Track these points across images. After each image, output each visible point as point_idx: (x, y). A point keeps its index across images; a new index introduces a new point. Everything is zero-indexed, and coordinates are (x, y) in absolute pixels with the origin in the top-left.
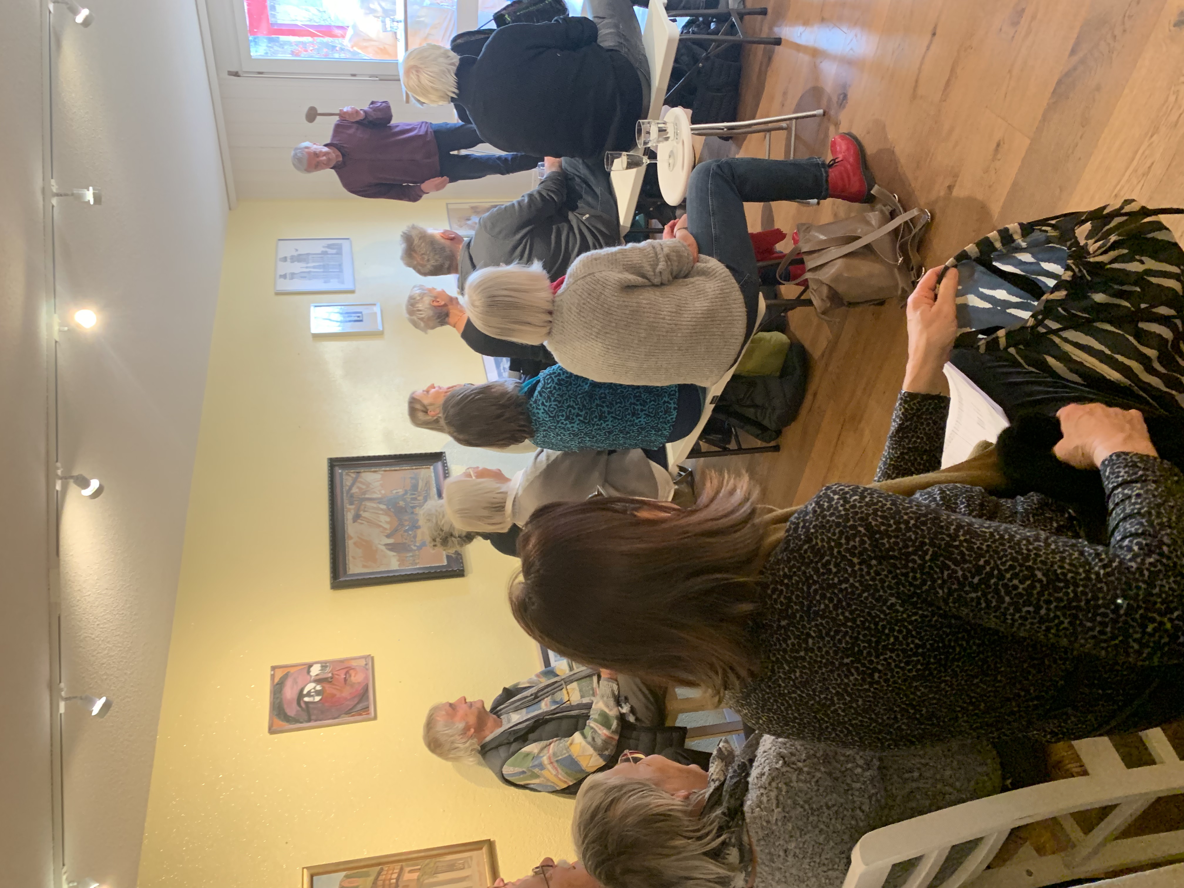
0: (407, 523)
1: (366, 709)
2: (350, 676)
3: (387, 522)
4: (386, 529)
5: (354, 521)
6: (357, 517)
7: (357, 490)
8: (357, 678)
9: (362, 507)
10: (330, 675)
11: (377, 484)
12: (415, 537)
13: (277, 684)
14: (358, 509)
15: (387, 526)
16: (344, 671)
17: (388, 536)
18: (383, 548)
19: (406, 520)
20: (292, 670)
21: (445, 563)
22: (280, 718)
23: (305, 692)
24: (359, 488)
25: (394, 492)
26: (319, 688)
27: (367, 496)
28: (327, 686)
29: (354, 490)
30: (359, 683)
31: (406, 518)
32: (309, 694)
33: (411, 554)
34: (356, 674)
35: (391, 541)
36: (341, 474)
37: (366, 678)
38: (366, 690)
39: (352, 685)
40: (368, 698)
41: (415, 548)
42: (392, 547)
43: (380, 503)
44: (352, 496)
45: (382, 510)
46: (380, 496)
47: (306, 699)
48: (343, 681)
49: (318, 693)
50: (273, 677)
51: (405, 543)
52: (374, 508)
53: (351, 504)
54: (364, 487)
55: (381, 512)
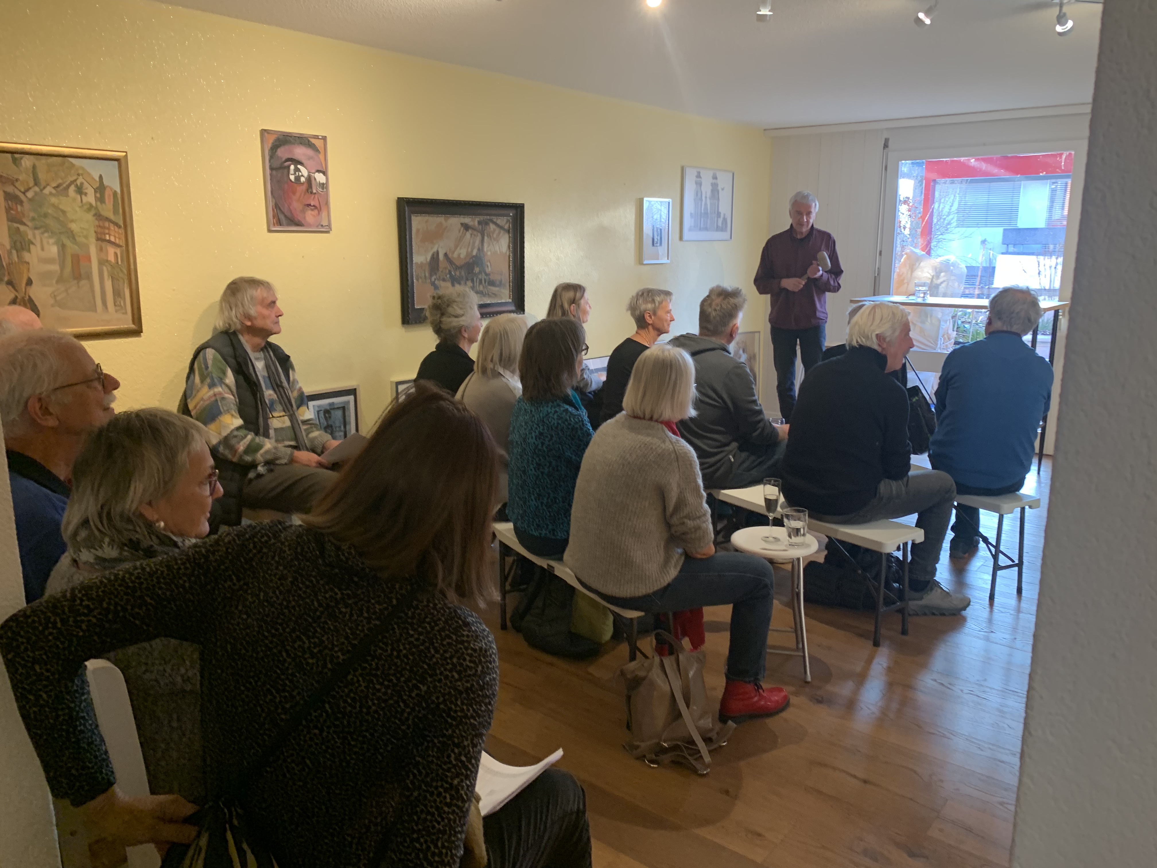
0: (458, 273)
1: (280, 224)
2: (312, 210)
3: (459, 255)
4: (454, 252)
5: (462, 224)
6: (466, 227)
7: (492, 229)
8: (310, 216)
9: (475, 233)
10: (314, 191)
11: (497, 248)
12: (444, 280)
13: (309, 141)
14: (473, 229)
15: (455, 255)
16: (317, 205)
17: (446, 255)
18: (435, 250)
19: (460, 273)
20: (321, 156)
21: (416, 307)
22: (275, 141)
23: (299, 166)
24: (494, 230)
25: (489, 264)
26: (303, 179)
27: (486, 238)
28: (304, 188)
29: (492, 226)
30: (305, 218)
31: (463, 273)
32: (297, 170)
33: (427, 275)
34: (314, 216)
35: (441, 256)
36: (509, 215)
37: (310, 225)
38: (299, 224)
39: (303, 211)
40: (288, 225)
41: (433, 279)
42: (435, 257)
43: (479, 249)
44: (487, 224)
45: (472, 251)
46: (485, 250)
47: (292, 167)
48: (308, 203)
49: (298, 178)
50: (316, 137)
51: (438, 270)
52: (474, 243)
53: (480, 223)
54: (495, 236)
55: (470, 250)
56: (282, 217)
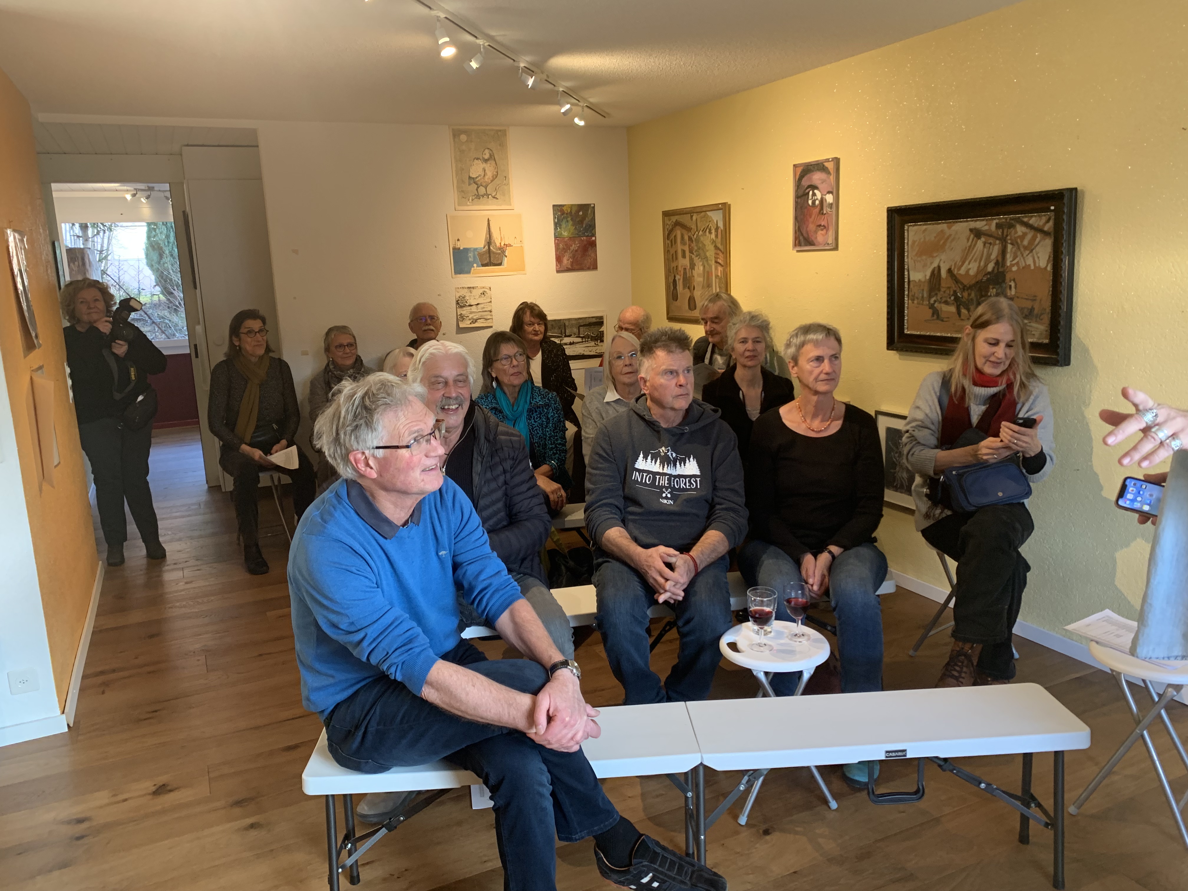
0: (966, 294)
1: (800, 245)
2: (822, 230)
3: (968, 271)
4: (959, 269)
5: (971, 230)
6: (977, 234)
7: (1020, 233)
8: (820, 237)
9: (991, 240)
10: (825, 212)
12: (946, 303)
13: (824, 165)
14: (989, 235)
15: (962, 271)
16: (826, 225)
17: (950, 271)
18: (935, 265)
19: (969, 295)
20: (832, 178)
21: (906, 332)
22: (801, 172)
23: (816, 191)
24: (1025, 235)
25: (1013, 284)
26: (817, 202)
27: (1009, 247)
28: (817, 210)
29: (1020, 229)
30: (816, 238)
31: (973, 295)
32: (814, 194)
35: (944, 273)
36: (1048, 210)
37: (819, 244)
38: (811, 243)
39: (816, 232)
41: (932, 301)
42: (936, 274)
43: (997, 263)
44: (1011, 226)
45: (986, 266)
46: (1008, 264)
47: (811, 193)
48: (819, 224)
49: (814, 202)
51: (939, 290)
52: (989, 255)
53: (998, 226)
54: (1026, 243)
55: (982, 264)
56: (801, 238)
